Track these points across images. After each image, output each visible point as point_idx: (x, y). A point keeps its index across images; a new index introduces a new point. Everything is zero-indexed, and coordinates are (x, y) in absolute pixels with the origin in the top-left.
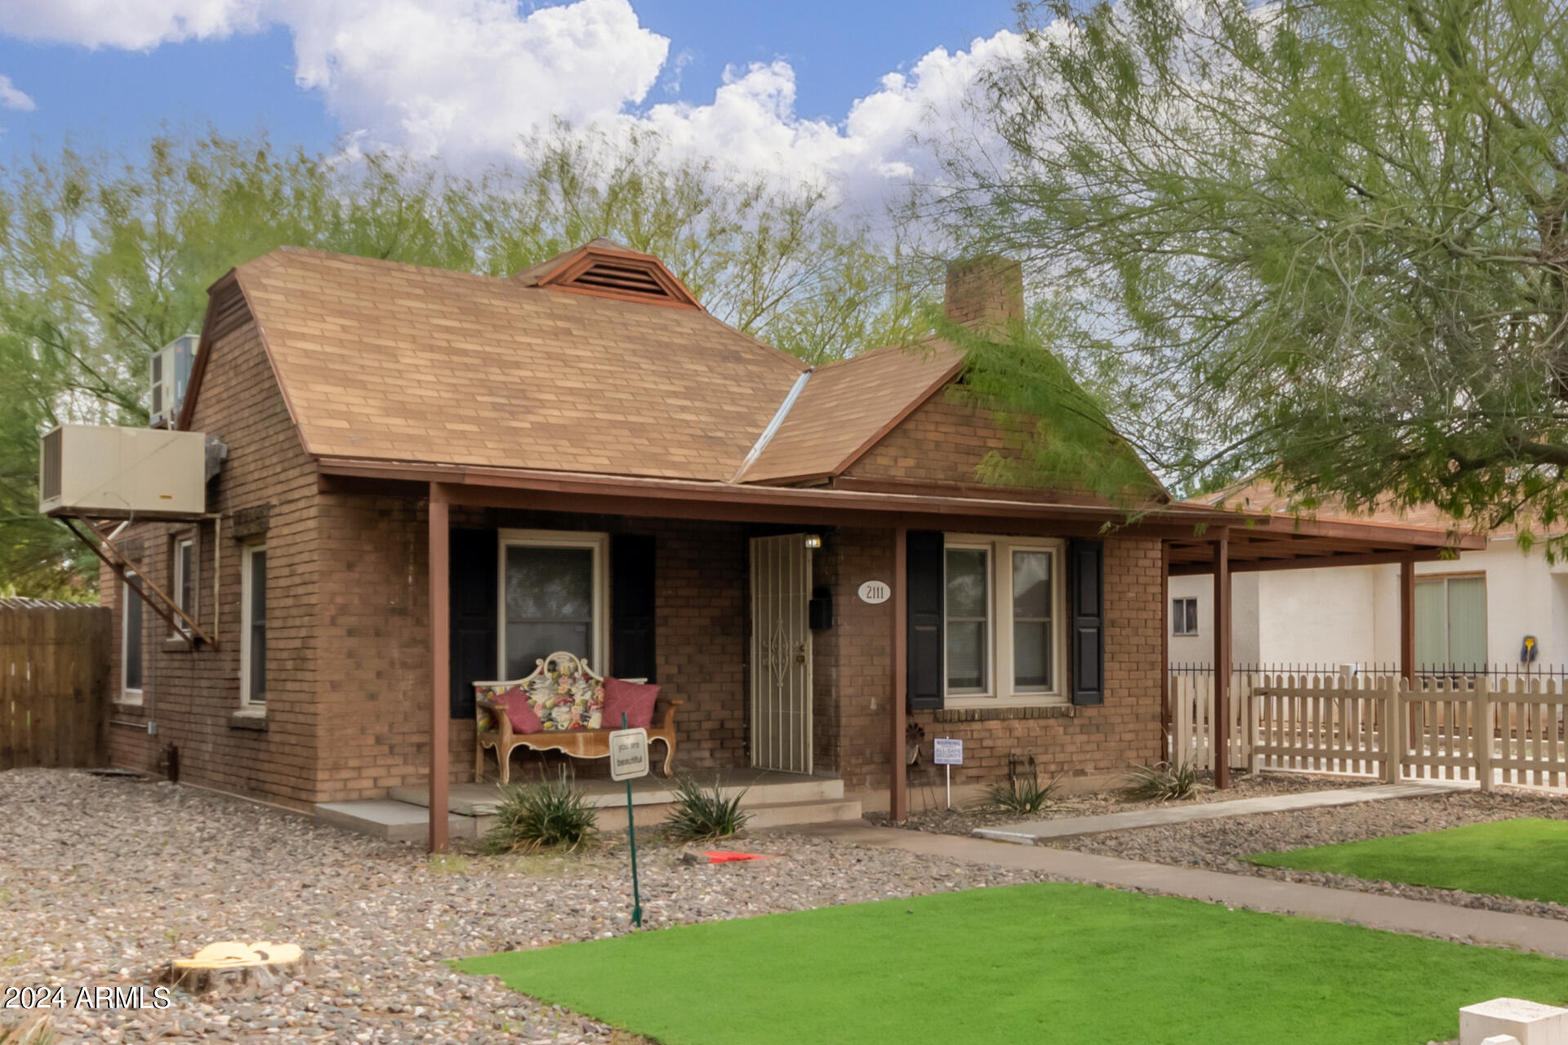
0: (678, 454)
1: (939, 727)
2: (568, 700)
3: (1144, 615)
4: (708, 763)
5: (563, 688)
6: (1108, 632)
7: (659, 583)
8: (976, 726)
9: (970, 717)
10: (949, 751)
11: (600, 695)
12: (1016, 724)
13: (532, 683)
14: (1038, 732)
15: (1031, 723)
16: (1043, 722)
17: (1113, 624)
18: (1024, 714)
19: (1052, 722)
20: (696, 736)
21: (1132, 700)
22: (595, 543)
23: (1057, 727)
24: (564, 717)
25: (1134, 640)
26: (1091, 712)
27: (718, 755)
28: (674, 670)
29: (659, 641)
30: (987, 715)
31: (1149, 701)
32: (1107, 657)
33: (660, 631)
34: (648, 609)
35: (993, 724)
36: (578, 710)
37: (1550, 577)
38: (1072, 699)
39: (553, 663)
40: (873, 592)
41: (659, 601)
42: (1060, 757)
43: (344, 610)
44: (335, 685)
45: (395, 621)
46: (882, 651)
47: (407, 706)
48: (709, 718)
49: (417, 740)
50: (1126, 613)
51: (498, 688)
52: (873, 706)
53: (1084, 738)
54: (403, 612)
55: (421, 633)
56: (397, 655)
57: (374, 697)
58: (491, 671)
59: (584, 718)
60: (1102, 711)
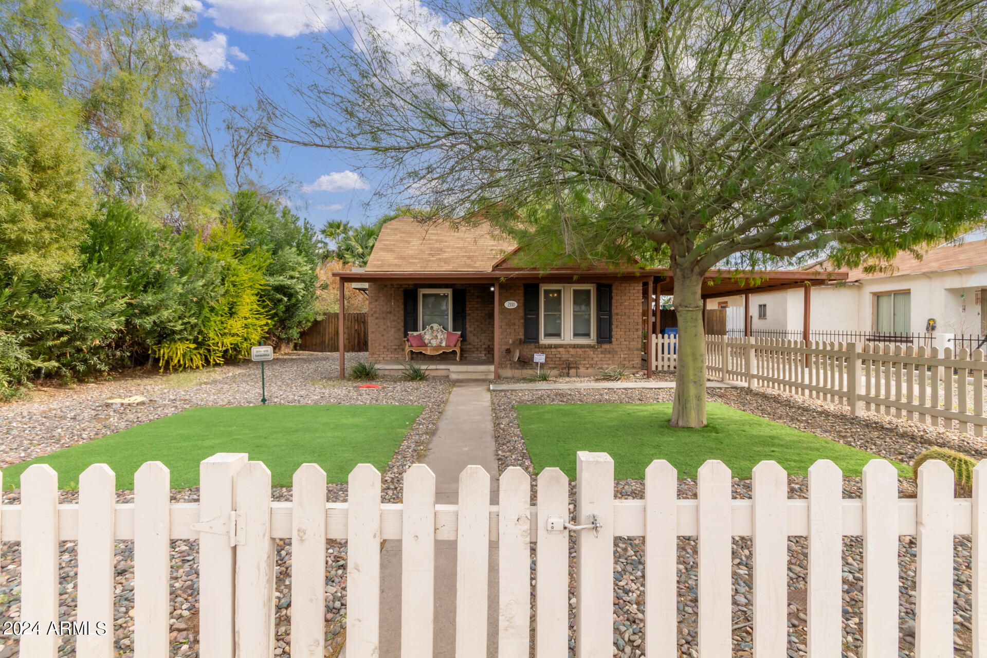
0: (478, 264)
1: (537, 350)
2: (436, 337)
3: (633, 311)
4: (484, 358)
5: (435, 334)
6: (614, 318)
7: (467, 303)
8: (554, 350)
9: (550, 347)
10: (539, 358)
11: (446, 336)
12: (571, 350)
13: (425, 333)
14: (581, 353)
15: (578, 350)
16: (583, 350)
17: (617, 314)
18: (575, 346)
19: (587, 349)
20: (480, 349)
21: (628, 343)
22: (448, 292)
23: (590, 352)
24: (434, 343)
25: (628, 320)
26: (606, 346)
27: (487, 355)
28: (472, 329)
29: (467, 320)
30: (557, 346)
31: (635, 343)
32: (614, 327)
33: (468, 318)
34: (464, 311)
35: (560, 349)
36: (439, 341)
37: (943, 291)
38: (598, 342)
39: (432, 327)
40: (511, 305)
41: (467, 309)
42: (591, 362)
43: (375, 312)
44: (373, 332)
45: (389, 315)
46: (514, 324)
47: (392, 338)
48: (484, 344)
49: (395, 347)
50: (624, 311)
51: (415, 334)
52: (511, 342)
53: (603, 356)
54: (390, 313)
55: (396, 318)
56: (389, 324)
57: (383, 336)
58: (415, 329)
59: (441, 343)
60: (612, 346)
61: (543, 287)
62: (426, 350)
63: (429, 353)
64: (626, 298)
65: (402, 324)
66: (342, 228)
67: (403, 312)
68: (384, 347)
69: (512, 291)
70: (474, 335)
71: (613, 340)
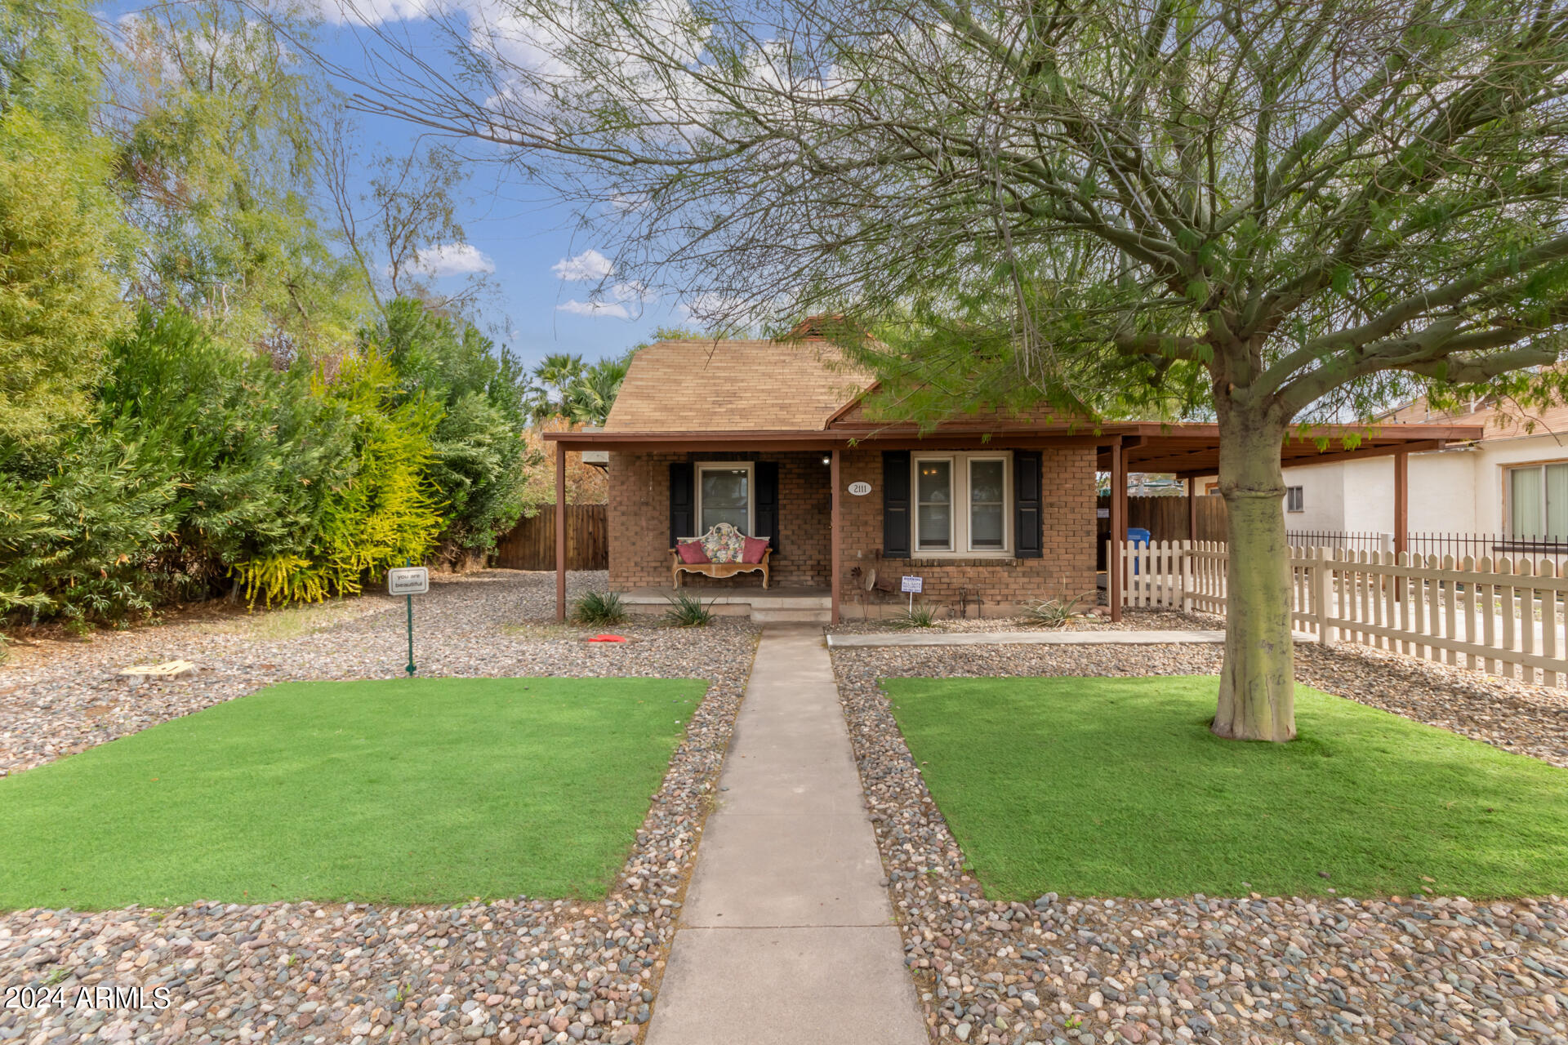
0: (799, 418)
1: (908, 569)
2: (726, 547)
3: (1081, 499)
4: (813, 584)
5: (723, 542)
6: (1046, 512)
7: (781, 486)
8: (937, 569)
9: (930, 564)
10: (911, 584)
11: (743, 545)
12: (968, 569)
13: (707, 539)
14: (986, 575)
15: (981, 569)
16: (990, 569)
17: (1052, 505)
18: (975, 563)
19: (998, 569)
20: (803, 568)
21: (1070, 556)
22: (748, 467)
23: (1003, 573)
24: (723, 556)
25: (1070, 516)
26: (1032, 563)
27: (819, 580)
28: (789, 533)
29: (781, 517)
30: (942, 563)
31: (1083, 557)
32: (1045, 527)
33: (781, 512)
34: (774, 500)
35: (949, 569)
36: (731, 552)
38: (1017, 555)
39: (719, 530)
40: (860, 488)
41: (781, 496)
42: (1005, 592)
43: (621, 503)
44: (616, 538)
45: (644, 508)
46: (866, 523)
47: (649, 548)
48: (811, 558)
49: (654, 564)
50: (1063, 499)
51: (690, 540)
52: (860, 555)
53: (1026, 580)
54: (647, 504)
55: (656, 514)
56: (644, 524)
57: (634, 544)
58: (690, 532)
59: (734, 557)
60: (1042, 563)
61: (918, 458)
62: (709, 570)
63: (713, 574)
64: (1067, 475)
65: (667, 524)
66: (569, 366)
67: (668, 503)
68: (636, 564)
69: (862, 465)
70: (793, 543)
71: (1045, 551)
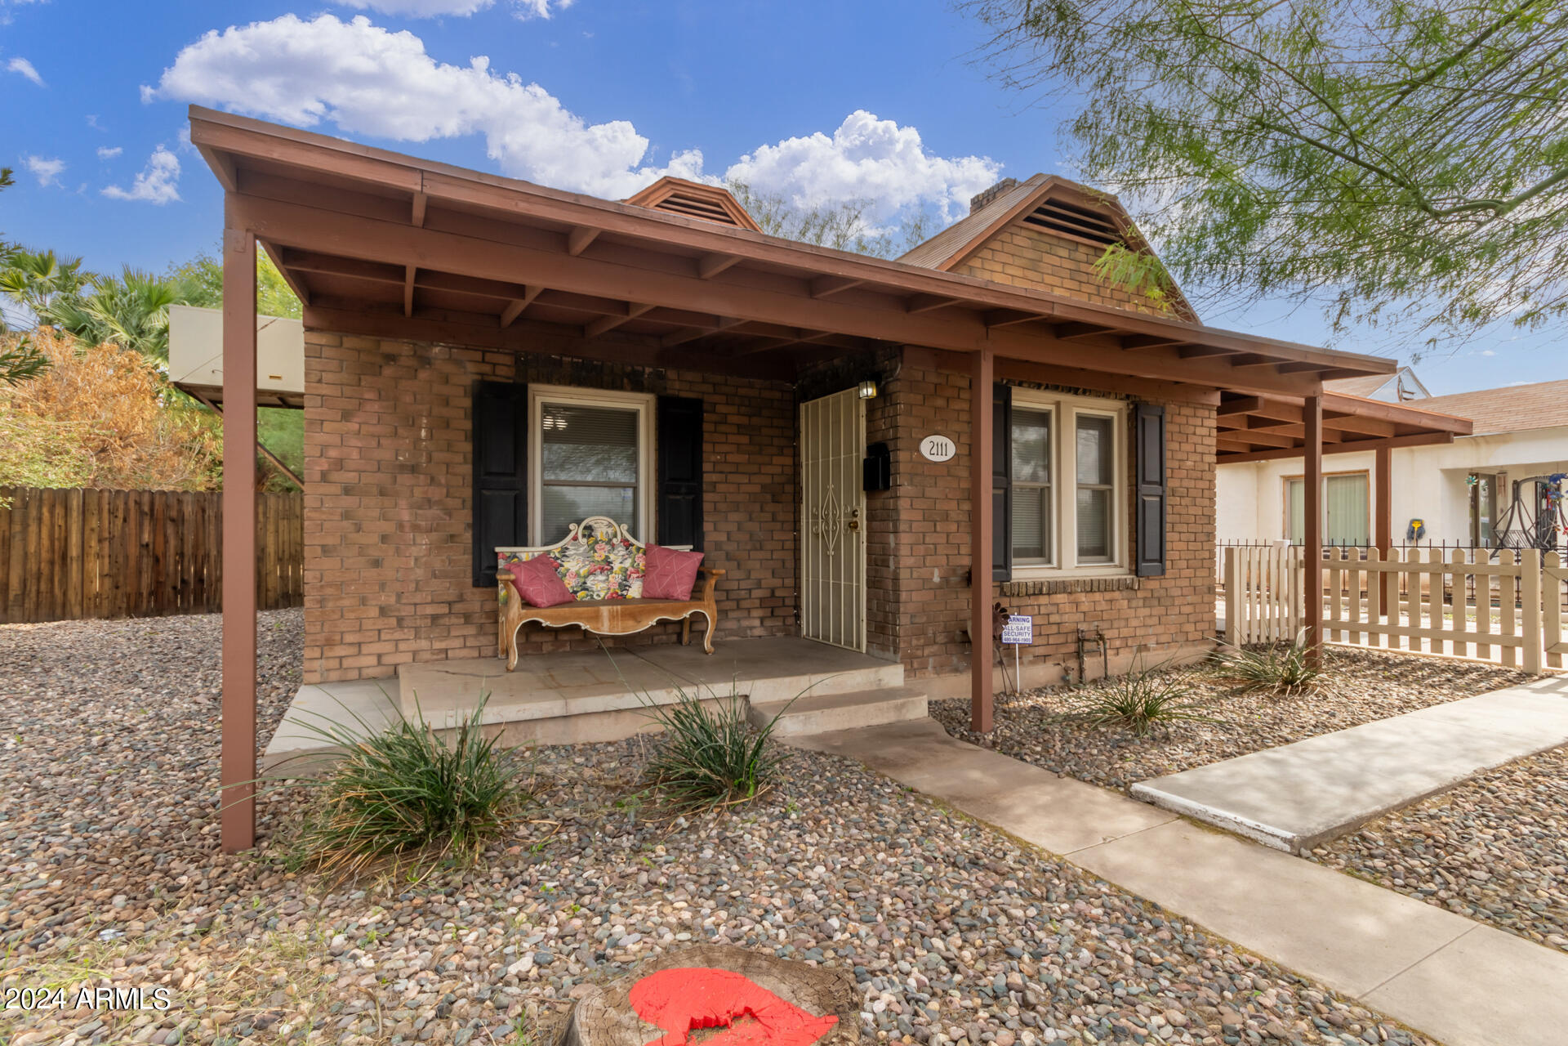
2: (606, 566)
3: (1202, 485)
5: (600, 555)
6: (1169, 500)
8: (1043, 600)
9: (1037, 590)
10: (1018, 630)
11: (641, 563)
12: (1082, 597)
13: (564, 550)
14: (1104, 606)
15: (1098, 596)
16: (1108, 596)
17: (1175, 492)
19: (1117, 595)
20: (744, 604)
23: (1121, 600)
24: (600, 586)
25: (1192, 510)
26: (1154, 584)
28: (723, 537)
29: (707, 507)
30: (1054, 588)
31: (1203, 572)
32: (1168, 527)
34: (695, 473)
35: (1060, 598)
36: (616, 578)
39: (588, 528)
40: (937, 448)
43: (341, 466)
44: (326, 550)
45: (405, 479)
46: (946, 517)
47: (420, 573)
48: (759, 586)
49: (430, 610)
50: (1186, 483)
51: (525, 554)
52: (936, 579)
53: (1147, 611)
54: (414, 469)
55: (437, 493)
56: (406, 516)
57: (377, 563)
58: (520, 537)
59: (624, 586)
60: (1165, 583)
62: (596, 618)
63: (605, 628)
65: (466, 516)
66: (54, 273)
67: (467, 469)
68: (383, 611)
69: (940, 402)
70: (729, 557)
71: (1168, 564)
